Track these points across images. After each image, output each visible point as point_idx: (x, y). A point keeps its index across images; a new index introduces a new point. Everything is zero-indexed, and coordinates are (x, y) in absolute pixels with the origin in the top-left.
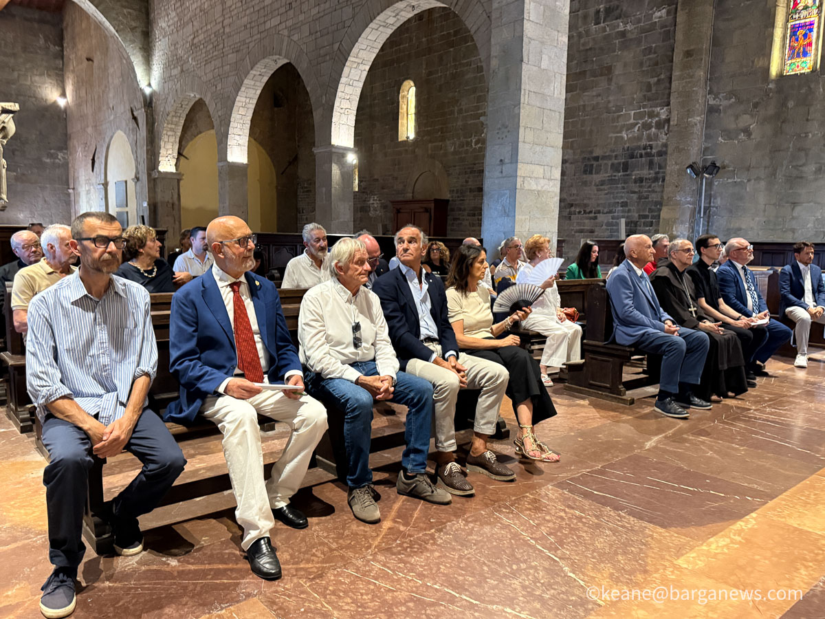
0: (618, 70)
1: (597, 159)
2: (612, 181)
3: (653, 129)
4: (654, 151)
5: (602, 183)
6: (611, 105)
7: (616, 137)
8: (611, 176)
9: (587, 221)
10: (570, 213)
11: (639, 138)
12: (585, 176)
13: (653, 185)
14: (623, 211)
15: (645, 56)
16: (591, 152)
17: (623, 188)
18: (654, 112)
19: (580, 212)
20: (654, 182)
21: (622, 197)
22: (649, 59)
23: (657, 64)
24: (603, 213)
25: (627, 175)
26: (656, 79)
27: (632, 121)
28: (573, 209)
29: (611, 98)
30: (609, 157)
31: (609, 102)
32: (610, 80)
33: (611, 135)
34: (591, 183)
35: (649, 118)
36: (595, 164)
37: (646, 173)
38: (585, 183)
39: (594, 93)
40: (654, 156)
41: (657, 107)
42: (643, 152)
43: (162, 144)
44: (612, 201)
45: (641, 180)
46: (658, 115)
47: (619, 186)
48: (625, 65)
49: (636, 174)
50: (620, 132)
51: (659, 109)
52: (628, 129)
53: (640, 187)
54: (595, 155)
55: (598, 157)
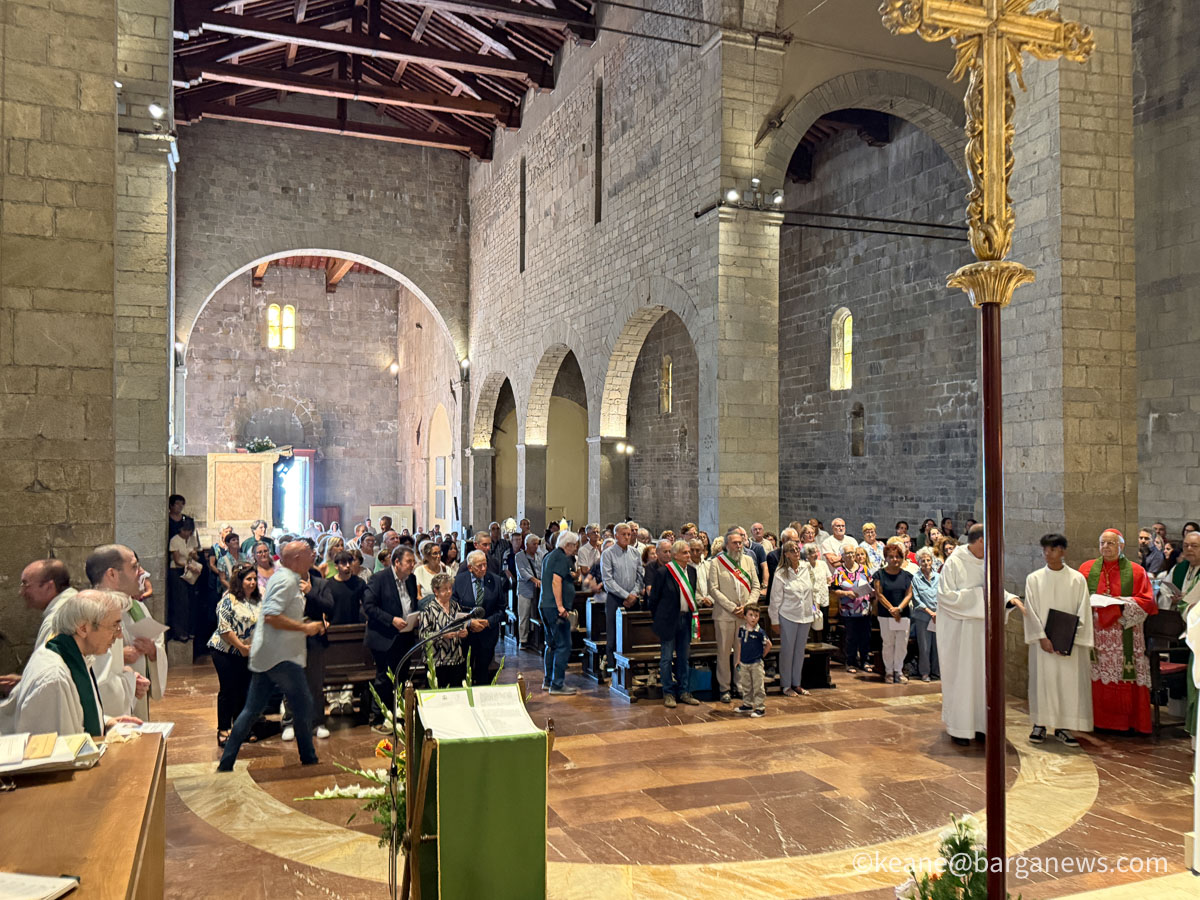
0: (929, 337)
1: (914, 436)
2: (930, 463)
3: (966, 405)
4: (968, 430)
5: (922, 464)
6: (924, 375)
7: (932, 412)
8: (930, 457)
9: (908, 509)
10: (892, 500)
11: (953, 415)
12: (904, 456)
13: (971, 470)
14: (943, 500)
15: (953, 320)
16: (909, 428)
17: (941, 472)
18: (965, 384)
19: (902, 498)
20: (971, 466)
21: (941, 483)
22: (958, 324)
23: (966, 330)
24: (925, 501)
25: (944, 457)
26: (965, 347)
27: (945, 394)
28: (895, 494)
29: (925, 367)
30: (925, 436)
31: (922, 371)
32: (922, 346)
33: (927, 409)
34: (910, 464)
35: (962, 391)
36: (913, 442)
37: (962, 455)
38: (905, 465)
39: (908, 361)
40: (968, 436)
41: (968, 379)
44: (932, 487)
45: (958, 463)
46: (970, 388)
47: (938, 469)
48: (936, 329)
49: (953, 456)
50: (935, 407)
51: (970, 381)
52: (942, 404)
53: (958, 472)
54: (912, 431)
55: (915, 434)
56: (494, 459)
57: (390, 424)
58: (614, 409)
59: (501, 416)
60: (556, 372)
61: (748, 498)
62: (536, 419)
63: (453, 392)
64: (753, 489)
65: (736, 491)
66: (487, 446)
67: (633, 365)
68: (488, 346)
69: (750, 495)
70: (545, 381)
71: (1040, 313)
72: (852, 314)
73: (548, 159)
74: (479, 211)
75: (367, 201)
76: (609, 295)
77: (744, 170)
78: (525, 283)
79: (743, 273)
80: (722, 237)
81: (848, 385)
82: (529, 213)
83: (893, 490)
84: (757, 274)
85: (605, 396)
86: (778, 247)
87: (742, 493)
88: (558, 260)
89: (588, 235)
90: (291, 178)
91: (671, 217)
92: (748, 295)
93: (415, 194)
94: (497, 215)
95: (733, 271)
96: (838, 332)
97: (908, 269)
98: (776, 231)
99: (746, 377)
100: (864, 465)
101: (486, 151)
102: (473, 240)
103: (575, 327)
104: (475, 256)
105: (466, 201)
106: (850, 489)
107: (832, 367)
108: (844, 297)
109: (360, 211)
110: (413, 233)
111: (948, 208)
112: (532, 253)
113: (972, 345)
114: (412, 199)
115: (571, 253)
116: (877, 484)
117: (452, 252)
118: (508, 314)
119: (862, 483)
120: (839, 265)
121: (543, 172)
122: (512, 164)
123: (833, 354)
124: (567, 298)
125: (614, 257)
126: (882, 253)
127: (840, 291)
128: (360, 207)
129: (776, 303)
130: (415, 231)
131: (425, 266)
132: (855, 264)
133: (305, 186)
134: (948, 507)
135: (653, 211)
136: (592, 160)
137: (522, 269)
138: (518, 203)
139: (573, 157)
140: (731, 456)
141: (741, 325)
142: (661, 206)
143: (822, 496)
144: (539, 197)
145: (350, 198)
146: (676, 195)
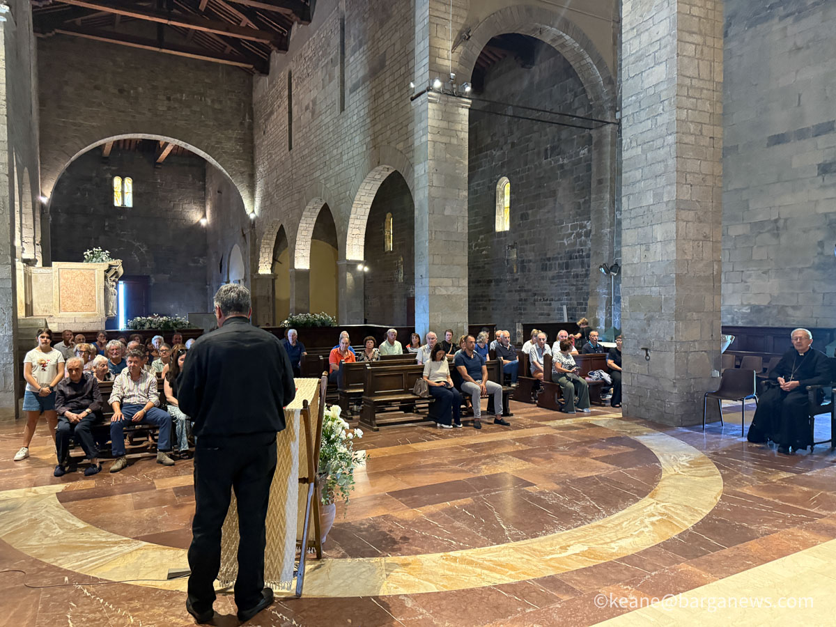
0: (560, 194)
1: (549, 259)
2: (559, 277)
3: (583, 237)
4: (584, 254)
5: (553, 278)
6: (556, 219)
7: (560, 243)
8: (559, 273)
9: (545, 307)
10: (535, 301)
11: (575, 244)
12: (542, 272)
13: (585, 279)
14: (567, 300)
15: (576, 182)
16: (546, 254)
17: (566, 282)
18: (583, 224)
19: (540, 300)
20: (585, 277)
21: (566, 289)
22: (579, 185)
23: (583, 188)
24: (555, 301)
25: (569, 272)
26: (583, 200)
27: (570, 231)
28: (536, 297)
29: (556, 214)
30: (556, 259)
31: (555, 217)
32: (555, 200)
33: (557, 241)
34: (546, 277)
35: (580, 229)
36: (548, 263)
37: (580, 270)
38: (543, 278)
39: (546, 211)
40: (584, 258)
41: (584, 221)
42: (577, 254)
43: (261, 254)
44: (560, 291)
45: (577, 276)
46: (585, 227)
47: (564, 280)
48: (564, 190)
49: (574, 271)
50: (563, 240)
51: (586, 222)
52: (568, 238)
53: (577, 281)
54: (548, 256)
55: (550, 258)
56: (273, 281)
57: (201, 260)
58: (355, 241)
59: (278, 252)
60: (315, 219)
61: (448, 295)
62: (302, 251)
63: (244, 235)
64: (451, 289)
65: (441, 291)
66: (269, 272)
67: (368, 211)
68: (268, 203)
69: (449, 293)
70: (307, 225)
71: (659, 148)
72: (510, 182)
73: (307, 71)
74: (260, 111)
75: (180, 101)
76: (350, 162)
77: (444, 68)
78: (292, 158)
79: (444, 139)
80: (430, 113)
81: (507, 227)
82: (295, 109)
83: (535, 294)
84: (454, 141)
85: (349, 232)
86: (468, 123)
87: (444, 292)
88: (315, 140)
89: (335, 121)
90: (125, 83)
91: (394, 103)
92: (448, 156)
93: (215, 98)
94: (272, 113)
95: (438, 138)
96: (500, 193)
97: (546, 150)
98: (466, 112)
99: (447, 212)
100: (517, 279)
101: (264, 69)
102: (255, 131)
103: (328, 186)
104: (257, 142)
105: (251, 104)
106: (507, 294)
107: (496, 216)
108: (505, 170)
109: (175, 108)
110: (214, 125)
111: (573, 108)
112: (297, 137)
113: (587, 198)
114: (213, 101)
115: (323, 134)
116: (525, 291)
117: (242, 139)
118: (281, 180)
119: (516, 291)
120: (502, 149)
121: (304, 80)
122: (283, 75)
123: (497, 208)
124: (322, 166)
125: (354, 135)
126: (529, 140)
127: (502, 165)
128: (176, 106)
129: (466, 163)
130: (215, 123)
131: (223, 148)
132: (512, 147)
133: (135, 89)
134: (570, 304)
135: (380, 100)
136: (337, 69)
137: (290, 148)
138: (287, 102)
139: (324, 68)
140: (437, 267)
141: (443, 176)
142: (387, 96)
143: (490, 300)
144: (301, 97)
145: (169, 99)
146: (397, 87)
